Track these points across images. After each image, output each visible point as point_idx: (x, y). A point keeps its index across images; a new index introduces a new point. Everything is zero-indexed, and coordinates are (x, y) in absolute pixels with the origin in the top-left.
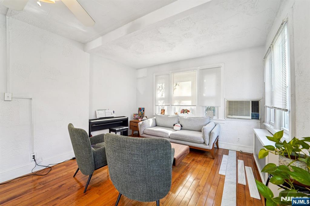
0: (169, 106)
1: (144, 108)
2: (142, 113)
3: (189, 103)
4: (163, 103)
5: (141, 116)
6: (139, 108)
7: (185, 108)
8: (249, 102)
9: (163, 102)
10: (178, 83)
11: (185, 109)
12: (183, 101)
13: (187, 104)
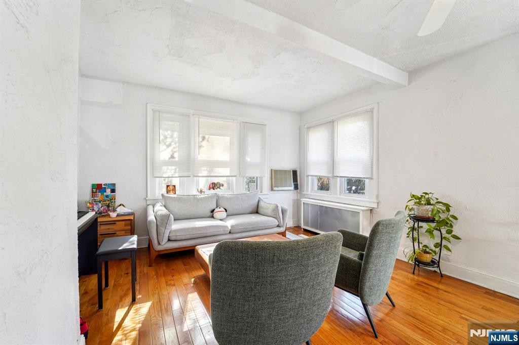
0: (190, 176)
1: (114, 185)
2: (107, 196)
3: (226, 171)
4: (175, 172)
5: (108, 206)
6: (93, 185)
7: (216, 180)
8: (290, 171)
9: (175, 169)
10: (207, 137)
11: (216, 182)
12: (216, 169)
13: (222, 174)
